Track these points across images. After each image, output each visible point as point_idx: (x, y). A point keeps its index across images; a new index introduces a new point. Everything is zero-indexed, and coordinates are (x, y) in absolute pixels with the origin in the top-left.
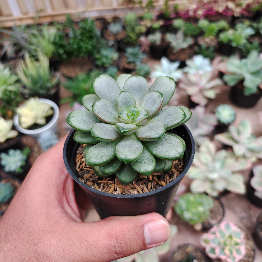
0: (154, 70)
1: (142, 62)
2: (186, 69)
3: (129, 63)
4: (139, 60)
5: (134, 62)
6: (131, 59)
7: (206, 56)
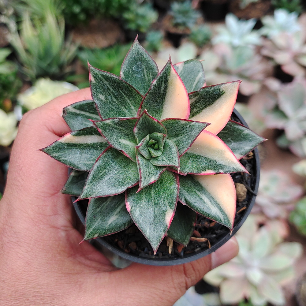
0: (217, 33)
1: (196, 23)
2: (264, 31)
3: (177, 25)
4: (192, 21)
5: (184, 24)
6: (180, 20)
7: (290, 11)
